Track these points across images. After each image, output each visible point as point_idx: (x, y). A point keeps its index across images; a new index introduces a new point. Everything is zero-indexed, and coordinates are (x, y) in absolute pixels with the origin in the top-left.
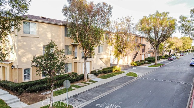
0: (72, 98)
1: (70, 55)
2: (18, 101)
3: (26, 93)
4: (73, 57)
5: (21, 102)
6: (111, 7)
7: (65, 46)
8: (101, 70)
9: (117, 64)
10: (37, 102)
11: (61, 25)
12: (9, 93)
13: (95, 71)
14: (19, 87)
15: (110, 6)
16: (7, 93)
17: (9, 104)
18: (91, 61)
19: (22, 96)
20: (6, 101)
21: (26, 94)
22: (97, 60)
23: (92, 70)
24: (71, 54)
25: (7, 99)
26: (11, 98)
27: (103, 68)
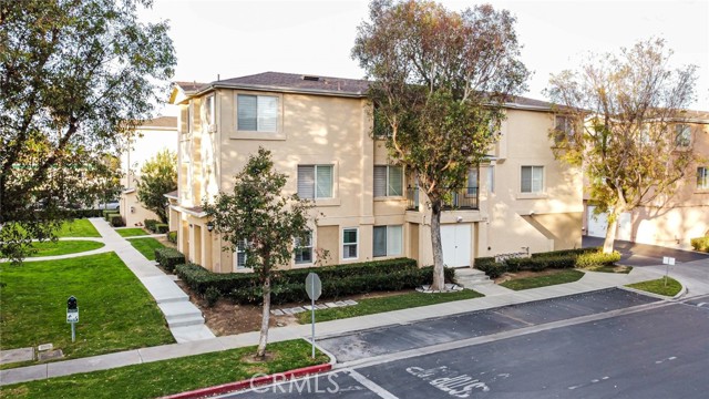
0: (353, 338)
1: (398, 197)
2: (198, 323)
3: (228, 303)
4: (405, 204)
5: (206, 327)
6: (511, 16)
7: (375, 166)
8: (523, 256)
9: (604, 240)
10: (243, 332)
11: (360, 99)
12: (190, 299)
13: (492, 259)
14: (211, 283)
15: (506, 14)
16: (183, 299)
17: (175, 325)
18: (476, 223)
19: (214, 311)
20: (170, 317)
21: (226, 307)
22: (508, 219)
23: (480, 256)
24: (401, 195)
25: (172, 313)
26: (184, 312)
27: (531, 252)
